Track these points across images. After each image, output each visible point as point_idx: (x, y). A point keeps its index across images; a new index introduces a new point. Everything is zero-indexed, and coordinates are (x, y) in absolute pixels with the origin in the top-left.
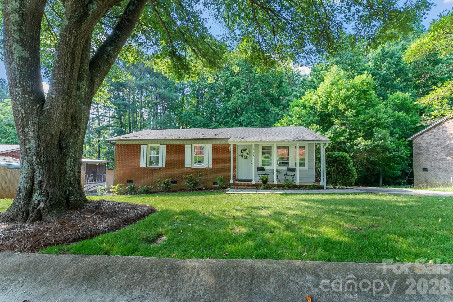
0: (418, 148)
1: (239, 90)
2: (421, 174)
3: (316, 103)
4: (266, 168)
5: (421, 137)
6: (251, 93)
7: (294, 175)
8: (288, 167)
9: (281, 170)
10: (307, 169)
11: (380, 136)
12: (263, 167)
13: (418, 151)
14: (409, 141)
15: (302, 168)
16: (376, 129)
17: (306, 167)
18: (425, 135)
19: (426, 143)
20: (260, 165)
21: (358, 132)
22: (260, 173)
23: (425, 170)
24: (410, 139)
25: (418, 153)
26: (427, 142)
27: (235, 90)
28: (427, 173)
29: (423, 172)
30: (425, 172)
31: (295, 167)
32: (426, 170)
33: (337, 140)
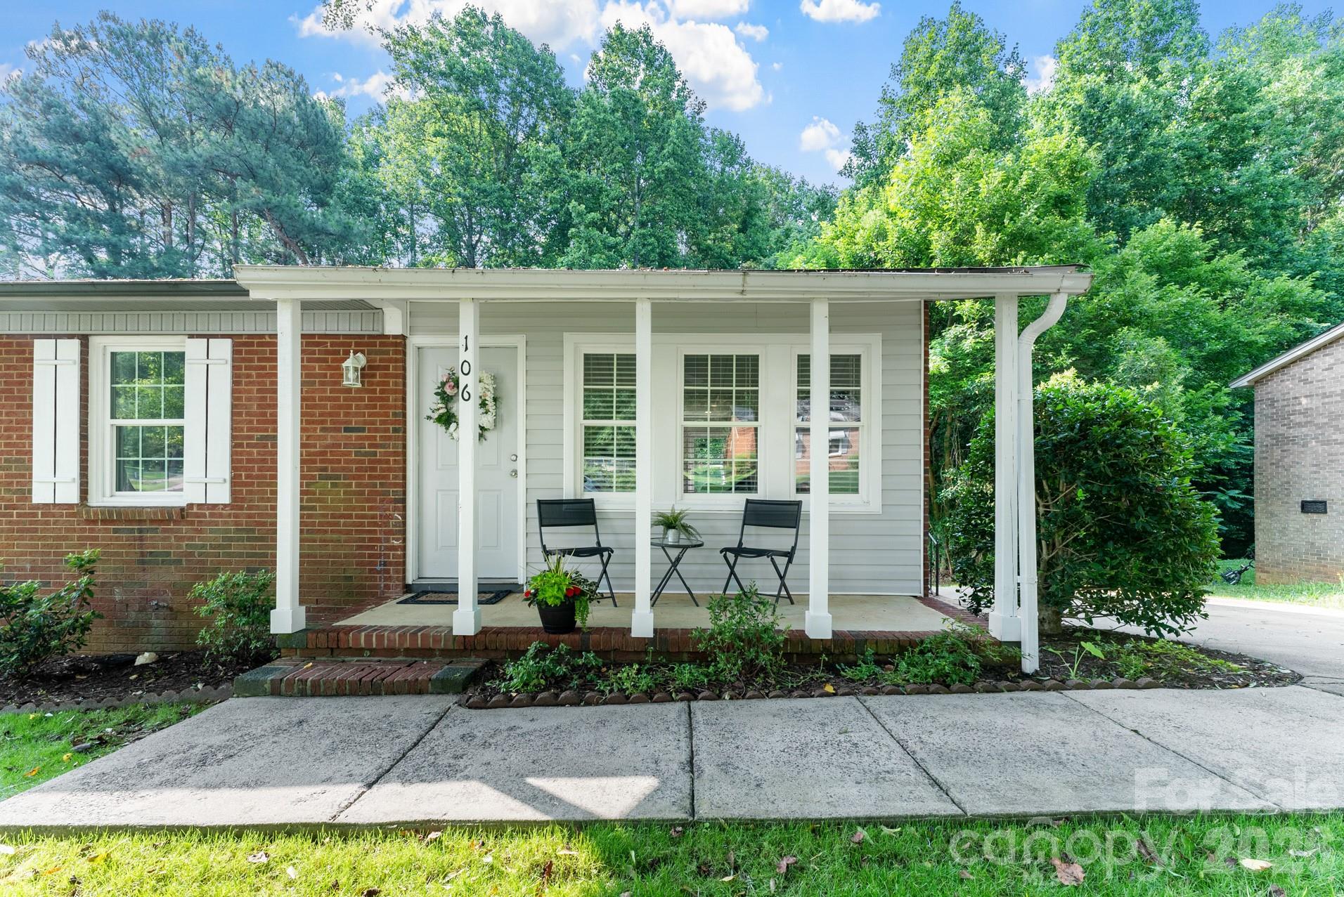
0: (1282, 417)
1: (594, 215)
2: (1292, 526)
3: (882, 235)
4: (606, 501)
5: (1296, 370)
6: (643, 231)
7: (790, 555)
8: (752, 496)
9: (705, 517)
10: (876, 506)
11: (1146, 363)
12: (587, 496)
13: (1282, 430)
14: (1236, 394)
15: (846, 501)
16: (1127, 334)
17: (869, 498)
18: (1319, 362)
19: (1324, 396)
20: (569, 488)
21: (1046, 351)
22: (561, 537)
23: (1313, 507)
24: (1243, 382)
25: (1280, 440)
26: (1327, 391)
27: (580, 214)
28: (1323, 518)
29: (1303, 516)
30: (1315, 516)
31: (800, 497)
32: (1320, 506)
33: (966, 384)
